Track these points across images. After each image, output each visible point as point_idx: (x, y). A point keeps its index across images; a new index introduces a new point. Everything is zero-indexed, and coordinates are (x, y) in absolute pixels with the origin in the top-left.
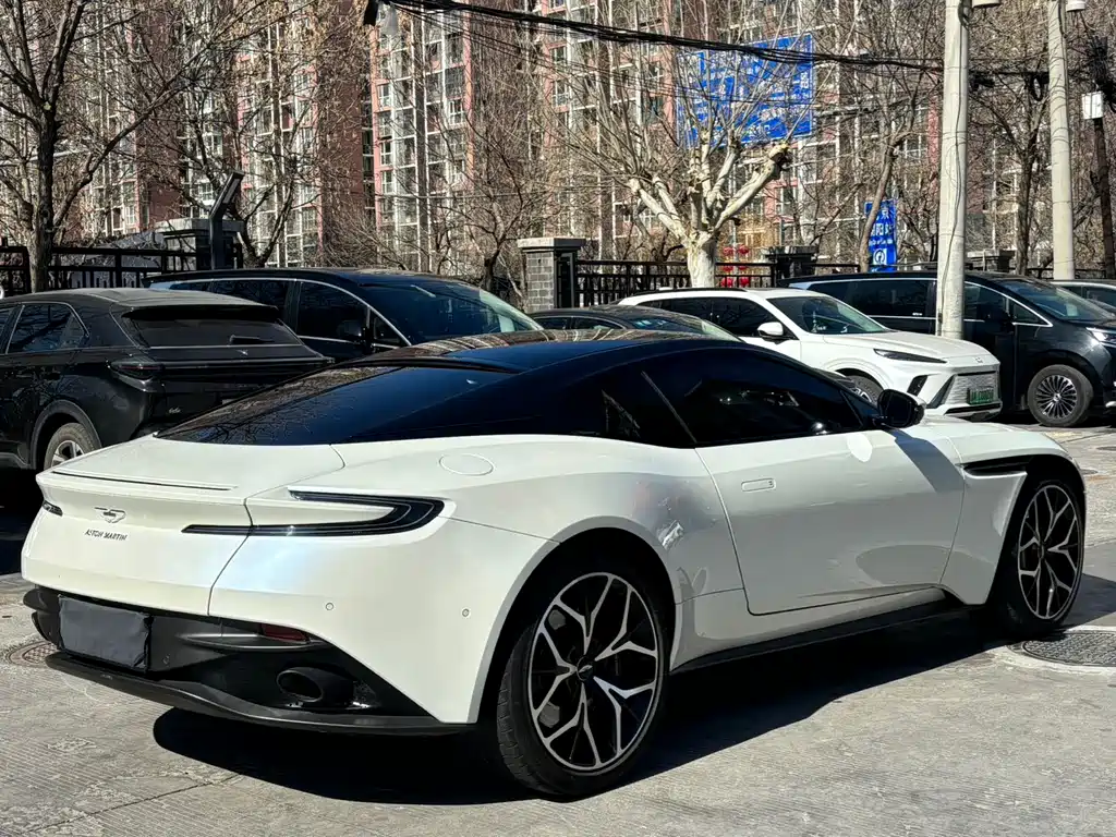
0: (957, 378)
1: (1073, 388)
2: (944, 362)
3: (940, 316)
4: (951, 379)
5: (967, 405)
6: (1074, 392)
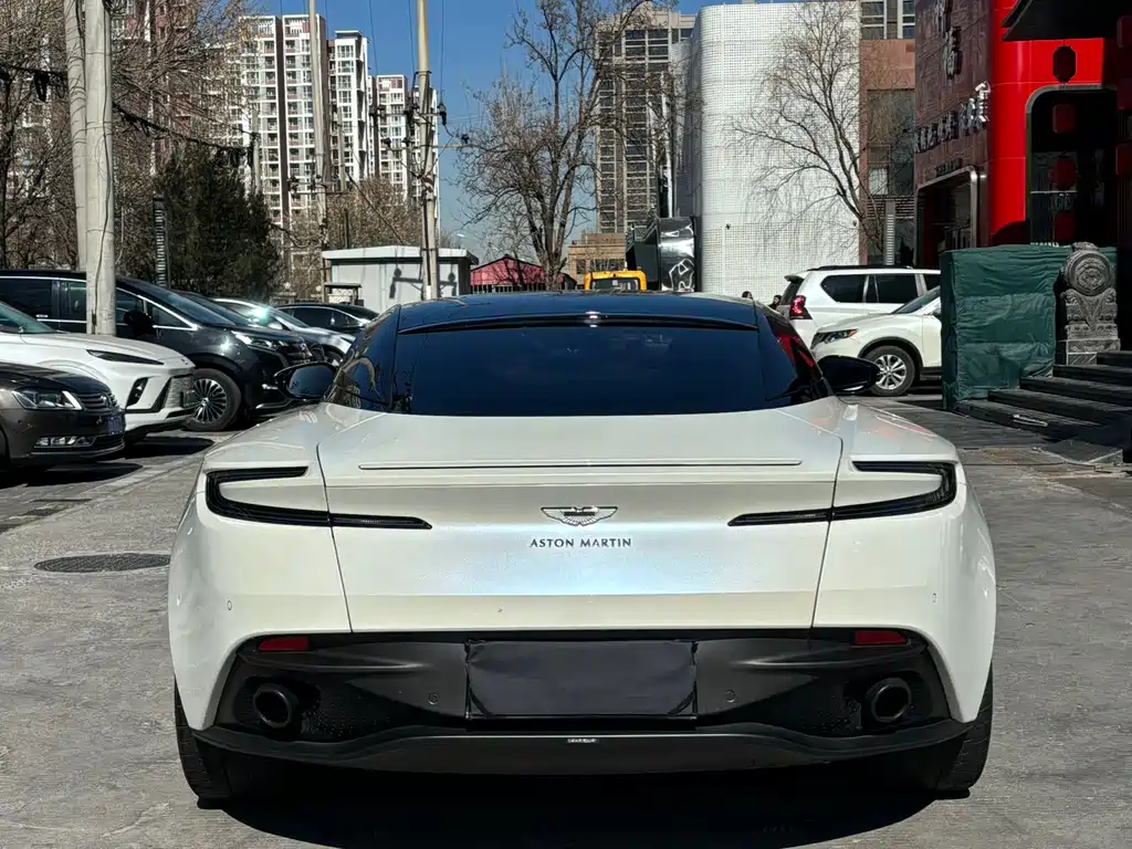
0: (173, 380)
1: (223, 392)
2: (162, 364)
3: (94, 317)
4: (169, 381)
5: (179, 409)
6: (223, 395)
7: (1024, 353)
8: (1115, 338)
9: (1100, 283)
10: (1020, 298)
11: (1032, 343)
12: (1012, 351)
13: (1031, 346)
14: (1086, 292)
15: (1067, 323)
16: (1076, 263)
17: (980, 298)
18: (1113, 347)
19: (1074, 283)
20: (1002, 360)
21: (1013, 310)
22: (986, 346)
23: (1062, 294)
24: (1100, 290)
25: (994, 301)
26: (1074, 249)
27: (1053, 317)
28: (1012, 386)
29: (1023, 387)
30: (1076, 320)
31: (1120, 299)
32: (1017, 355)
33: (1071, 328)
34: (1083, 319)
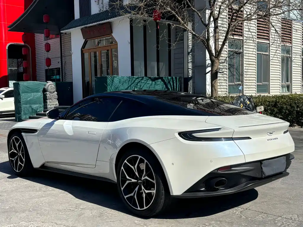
7: (37, 107)
8: (58, 103)
9: (54, 91)
10: (35, 94)
11: (38, 104)
12: (34, 106)
13: (38, 105)
14: (51, 93)
15: (47, 100)
16: (48, 86)
17: (26, 94)
18: (57, 105)
19: (48, 90)
20: (32, 109)
21: (34, 97)
22: (28, 105)
23: (45, 93)
24: (54, 92)
25: (29, 94)
26: (47, 83)
27: (42, 98)
28: (34, 115)
29: (37, 115)
30: (49, 99)
31: (58, 94)
32: (35, 107)
33: (48, 101)
34: (51, 99)
